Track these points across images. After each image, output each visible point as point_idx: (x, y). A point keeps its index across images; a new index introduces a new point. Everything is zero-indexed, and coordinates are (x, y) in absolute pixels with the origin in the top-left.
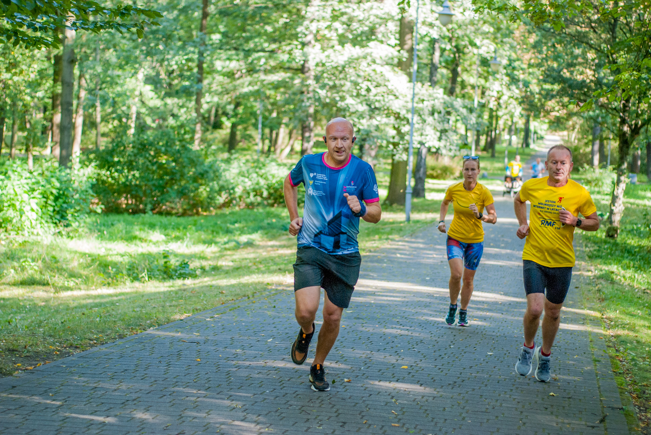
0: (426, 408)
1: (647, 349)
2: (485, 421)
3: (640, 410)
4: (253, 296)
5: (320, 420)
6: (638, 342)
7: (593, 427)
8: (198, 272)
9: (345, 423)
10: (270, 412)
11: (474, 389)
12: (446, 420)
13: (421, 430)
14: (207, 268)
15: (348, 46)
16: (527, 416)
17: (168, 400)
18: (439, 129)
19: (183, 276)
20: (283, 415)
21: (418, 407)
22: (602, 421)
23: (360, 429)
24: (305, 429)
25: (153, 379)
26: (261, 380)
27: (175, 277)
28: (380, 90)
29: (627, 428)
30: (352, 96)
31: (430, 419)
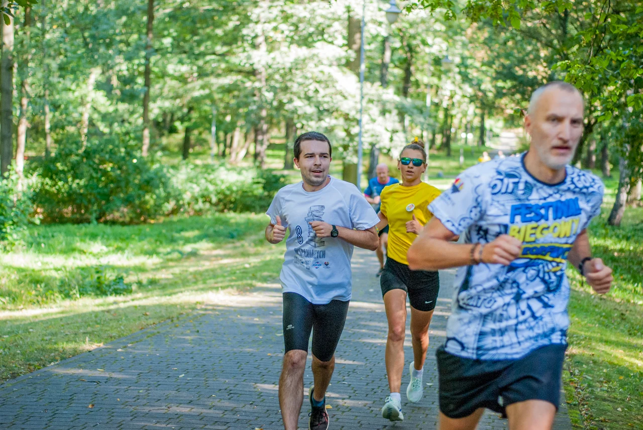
1: (605, 371)
6: (595, 362)
8: (134, 287)
14: (145, 282)
15: (294, 47)
18: (390, 129)
19: (117, 292)
27: (108, 293)
28: (328, 91)
30: (299, 98)
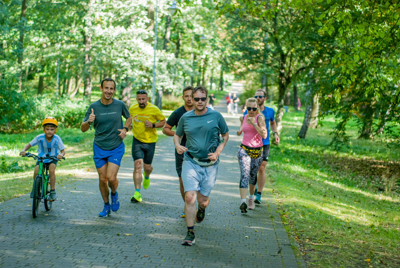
0: (174, 247)
2: (211, 254)
3: (301, 246)
4: (61, 182)
5: (112, 256)
6: (296, 206)
7: (274, 256)
8: (24, 168)
9: (127, 257)
10: (80, 251)
11: (202, 236)
12: (187, 254)
13: (173, 260)
14: (29, 166)
16: (235, 250)
17: (17, 246)
19: (14, 171)
20: (88, 253)
21: (170, 246)
22: (279, 252)
23: (136, 260)
24: (103, 261)
25: (6, 233)
26: (72, 232)
27: (9, 172)
29: (294, 256)
31: (178, 253)
